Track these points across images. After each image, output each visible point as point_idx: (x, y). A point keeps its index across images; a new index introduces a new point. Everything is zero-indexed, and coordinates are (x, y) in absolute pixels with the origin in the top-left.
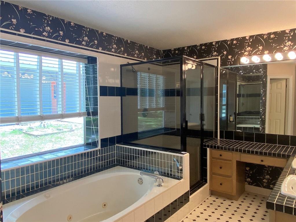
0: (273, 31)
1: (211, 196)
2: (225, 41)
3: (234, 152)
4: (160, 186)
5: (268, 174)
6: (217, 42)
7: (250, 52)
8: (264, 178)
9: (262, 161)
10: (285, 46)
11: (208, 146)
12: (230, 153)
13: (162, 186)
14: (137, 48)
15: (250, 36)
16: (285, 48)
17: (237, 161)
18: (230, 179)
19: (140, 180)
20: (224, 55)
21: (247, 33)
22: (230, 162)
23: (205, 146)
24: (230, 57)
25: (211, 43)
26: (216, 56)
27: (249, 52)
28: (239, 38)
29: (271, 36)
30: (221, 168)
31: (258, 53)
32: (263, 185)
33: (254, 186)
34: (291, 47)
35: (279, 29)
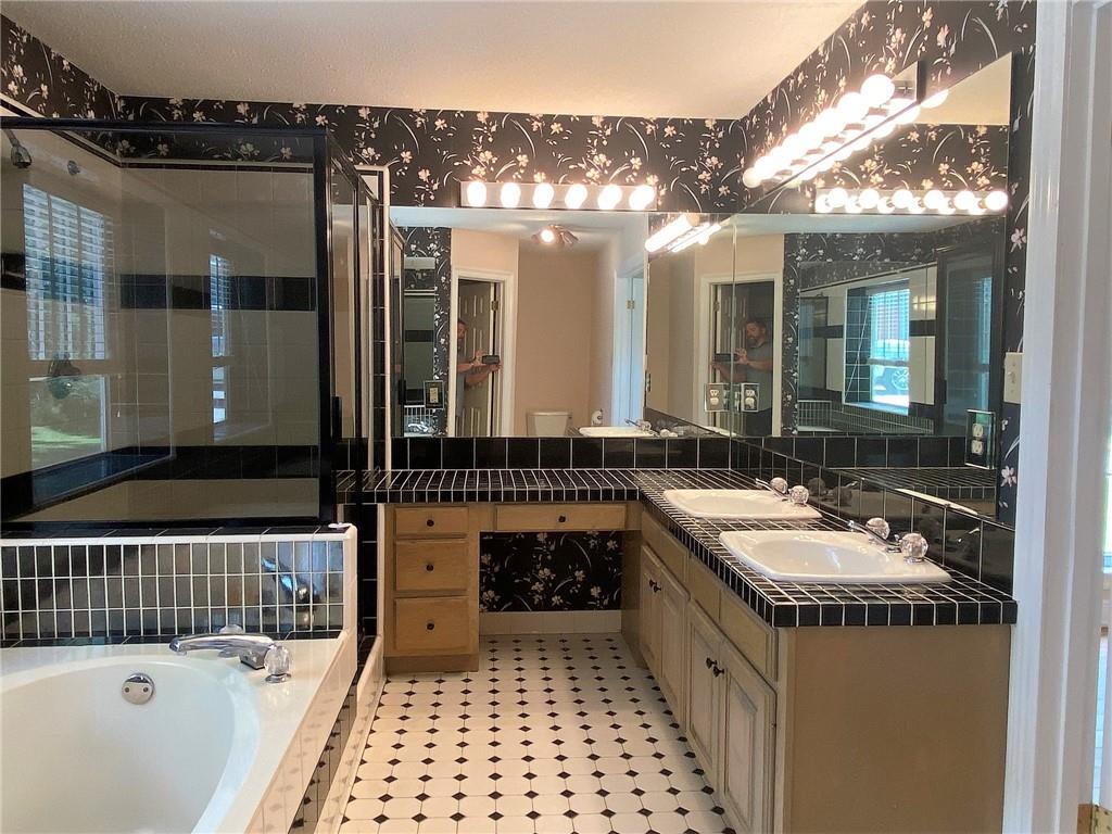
0: (557, 112)
1: (388, 682)
2: (407, 114)
3: (476, 505)
4: (279, 681)
5: (545, 564)
6: (377, 112)
7: (492, 169)
8: (535, 580)
9: (562, 519)
10: (590, 165)
11: (382, 498)
12: (463, 510)
13: (289, 676)
14: (18, 53)
15: (489, 113)
16: (592, 173)
17: (483, 535)
18: (460, 600)
19: (138, 688)
20: (401, 164)
21: (483, 103)
22: (460, 541)
23: (370, 497)
24: (424, 175)
25: (354, 109)
26: (373, 162)
27: (489, 167)
28: (456, 111)
29: (552, 127)
30: (430, 568)
31: (514, 177)
32: (531, 601)
33: (505, 610)
34: (606, 172)
35: (575, 109)
